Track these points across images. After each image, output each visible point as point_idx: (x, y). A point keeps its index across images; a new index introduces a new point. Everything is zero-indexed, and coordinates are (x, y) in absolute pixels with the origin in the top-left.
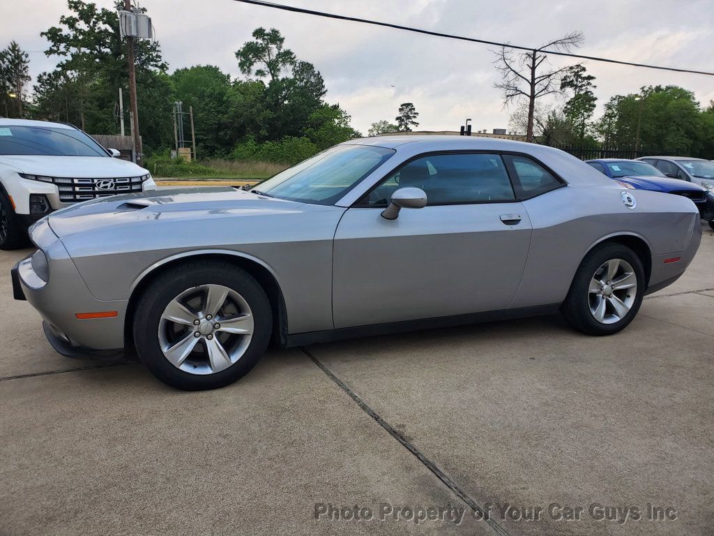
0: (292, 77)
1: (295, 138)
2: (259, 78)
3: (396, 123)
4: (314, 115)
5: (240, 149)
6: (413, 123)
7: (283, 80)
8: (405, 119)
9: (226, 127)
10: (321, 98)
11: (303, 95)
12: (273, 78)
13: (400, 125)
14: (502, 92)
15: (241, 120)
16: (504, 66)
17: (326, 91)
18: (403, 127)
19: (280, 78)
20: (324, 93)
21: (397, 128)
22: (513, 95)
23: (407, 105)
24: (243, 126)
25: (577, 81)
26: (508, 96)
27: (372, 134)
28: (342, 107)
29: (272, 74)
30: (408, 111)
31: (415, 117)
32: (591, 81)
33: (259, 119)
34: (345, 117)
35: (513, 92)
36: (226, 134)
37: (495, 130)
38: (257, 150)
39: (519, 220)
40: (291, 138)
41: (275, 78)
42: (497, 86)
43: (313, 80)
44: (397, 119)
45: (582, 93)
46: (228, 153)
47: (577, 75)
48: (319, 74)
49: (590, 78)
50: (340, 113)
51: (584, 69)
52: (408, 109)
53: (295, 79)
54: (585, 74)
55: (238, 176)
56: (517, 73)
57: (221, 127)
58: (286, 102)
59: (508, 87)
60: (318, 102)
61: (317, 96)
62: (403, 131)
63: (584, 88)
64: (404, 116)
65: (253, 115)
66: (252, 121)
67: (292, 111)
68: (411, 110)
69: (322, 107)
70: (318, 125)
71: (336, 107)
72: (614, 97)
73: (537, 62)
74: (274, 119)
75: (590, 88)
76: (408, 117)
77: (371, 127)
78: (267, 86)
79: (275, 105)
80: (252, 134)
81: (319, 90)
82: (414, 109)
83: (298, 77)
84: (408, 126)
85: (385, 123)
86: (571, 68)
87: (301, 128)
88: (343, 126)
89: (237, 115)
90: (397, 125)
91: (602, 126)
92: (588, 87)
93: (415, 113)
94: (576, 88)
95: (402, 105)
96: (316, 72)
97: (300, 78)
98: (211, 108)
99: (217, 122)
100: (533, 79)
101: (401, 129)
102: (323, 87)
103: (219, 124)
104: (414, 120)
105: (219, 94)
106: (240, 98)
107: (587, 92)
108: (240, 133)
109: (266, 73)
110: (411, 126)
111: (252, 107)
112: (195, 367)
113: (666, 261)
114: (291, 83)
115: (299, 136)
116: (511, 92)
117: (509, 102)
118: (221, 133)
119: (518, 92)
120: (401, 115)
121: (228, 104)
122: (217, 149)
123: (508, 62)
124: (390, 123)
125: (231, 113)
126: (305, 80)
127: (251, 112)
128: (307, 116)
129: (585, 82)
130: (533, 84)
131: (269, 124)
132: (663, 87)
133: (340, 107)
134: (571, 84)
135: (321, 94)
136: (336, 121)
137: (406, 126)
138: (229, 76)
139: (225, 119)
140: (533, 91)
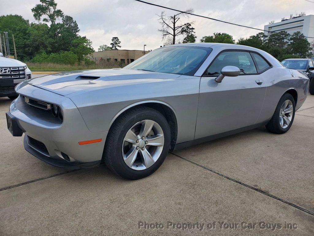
0: (62, 23)
1: (66, 52)
2: (45, 22)
3: (111, 46)
4: (74, 41)
5: (37, 57)
6: (118, 46)
7: (58, 24)
8: (115, 44)
9: (29, 46)
10: (77, 33)
11: (68, 32)
12: (52, 23)
13: (113, 47)
14: (161, 33)
15: (37, 43)
16: (162, 22)
17: (79, 30)
18: (114, 48)
19: (56, 23)
20: (78, 31)
21: (111, 48)
22: (166, 35)
23: (116, 38)
24: (38, 46)
25: (188, 30)
26: (164, 35)
27: (100, 51)
28: (87, 38)
29: (52, 21)
30: (116, 41)
31: (119, 44)
32: (193, 30)
33: (46, 43)
34: (89, 42)
35: (166, 33)
36: (29, 50)
38: (47, 57)
40: (64, 52)
41: (53, 23)
42: (159, 31)
43: (72, 25)
44: (111, 44)
45: (190, 35)
46: (31, 59)
47: (189, 28)
48: (75, 22)
49: (193, 29)
50: (87, 40)
51: (190, 25)
53: (64, 24)
54: (191, 27)
55: (42, 70)
56: (168, 25)
57: (26, 46)
58: (60, 35)
59: (164, 31)
60: (76, 35)
61: (74, 32)
62: (114, 50)
63: (190, 33)
64: (114, 43)
65: (43, 41)
66: (43, 44)
67: (63, 39)
68: (117, 40)
69: (78, 37)
70: (76, 46)
71: (84, 38)
72: (204, 37)
73: (176, 21)
74: (54, 43)
75: (193, 33)
76: (116, 44)
77: (99, 48)
78: (50, 27)
79: (54, 36)
80: (43, 50)
81: (76, 29)
82: (119, 40)
83: (65, 23)
84: (116, 48)
85: (105, 46)
86: (185, 24)
87: (68, 47)
88: (88, 47)
89: (35, 41)
90: (111, 47)
92: (192, 32)
93: (119, 42)
94: (187, 33)
95: (113, 38)
96: (74, 21)
97: (66, 23)
98: (20, 36)
99: (24, 44)
100: (174, 28)
101: (113, 49)
102: (78, 28)
103: (25, 44)
104: (119, 45)
105: (24, 29)
106: (36, 32)
107: (192, 35)
108: (37, 49)
109: (49, 20)
110: (117, 48)
111: (42, 37)
112: (137, 166)
114: (62, 26)
115: (68, 51)
116: (165, 33)
117: (165, 38)
118: (27, 49)
119: (168, 34)
120: (113, 43)
121: (29, 35)
122: (25, 56)
123: (164, 20)
124: (108, 46)
125: (31, 39)
126: (69, 25)
127: (42, 39)
128: (71, 42)
129: (191, 30)
130: (174, 30)
131: (52, 45)
132: (221, 34)
133: (86, 38)
134: (185, 31)
135: (77, 31)
136: (85, 44)
137: (115, 48)
138: (28, 21)
139: (28, 42)
140: (174, 33)
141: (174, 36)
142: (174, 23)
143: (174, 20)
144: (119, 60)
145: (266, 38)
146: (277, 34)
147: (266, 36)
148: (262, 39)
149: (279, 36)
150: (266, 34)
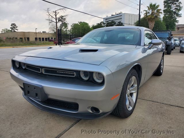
13: (12, 30)
14: (48, 22)
23: (14, 24)
27: (2, 33)
30: (14, 26)
31: (17, 28)
37: (43, 32)
42: (46, 20)
44: (11, 28)
45: (63, 23)
47: (62, 18)
49: (65, 19)
52: (14, 25)
54: (64, 18)
56: (52, 16)
59: (49, 20)
62: (13, 32)
72: (73, 24)
75: (65, 22)
76: (14, 28)
77: (2, 30)
82: (16, 25)
85: (6, 29)
86: (60, 16)
91: (70, 31)
94: (62, 21)
95: (12, 24)
100: (56, 18)
107: (64, 23)
110: (16, 30)
116: (50, 21)
117: (50, 24)
119: (52, 22)
123: (49, 13)
124: (8, 29)
132: (82, 22)
137: (14, 30)
140: (56, 21)
141: (56, 23)
142: (56, 15)
143: (56, 13)
144: (18, 38)
145: (105, 25)
146: (110, 23)
147: (105, 24)
148: (103, 25)
149: (111, 23)
150: (105, 22)
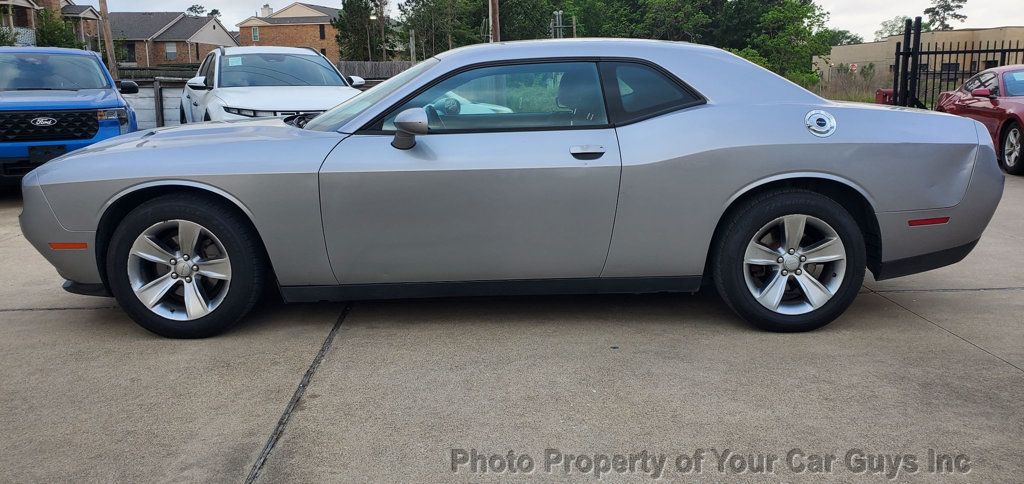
8: (940, 11)
13: (933, 21)
31: (959, 7)
34: (820, 15)
39: (601, 154)
50: (812, 9)
64: (939, 6)
67: (737, 12)
69: (784, 3)
76: (947, 9)
79: (714, 4)
84: (946, 23)
104: (959, 12)
112: (172, 311)
113: (911, 223)
120: (934, 5)
121: (645, 9)
